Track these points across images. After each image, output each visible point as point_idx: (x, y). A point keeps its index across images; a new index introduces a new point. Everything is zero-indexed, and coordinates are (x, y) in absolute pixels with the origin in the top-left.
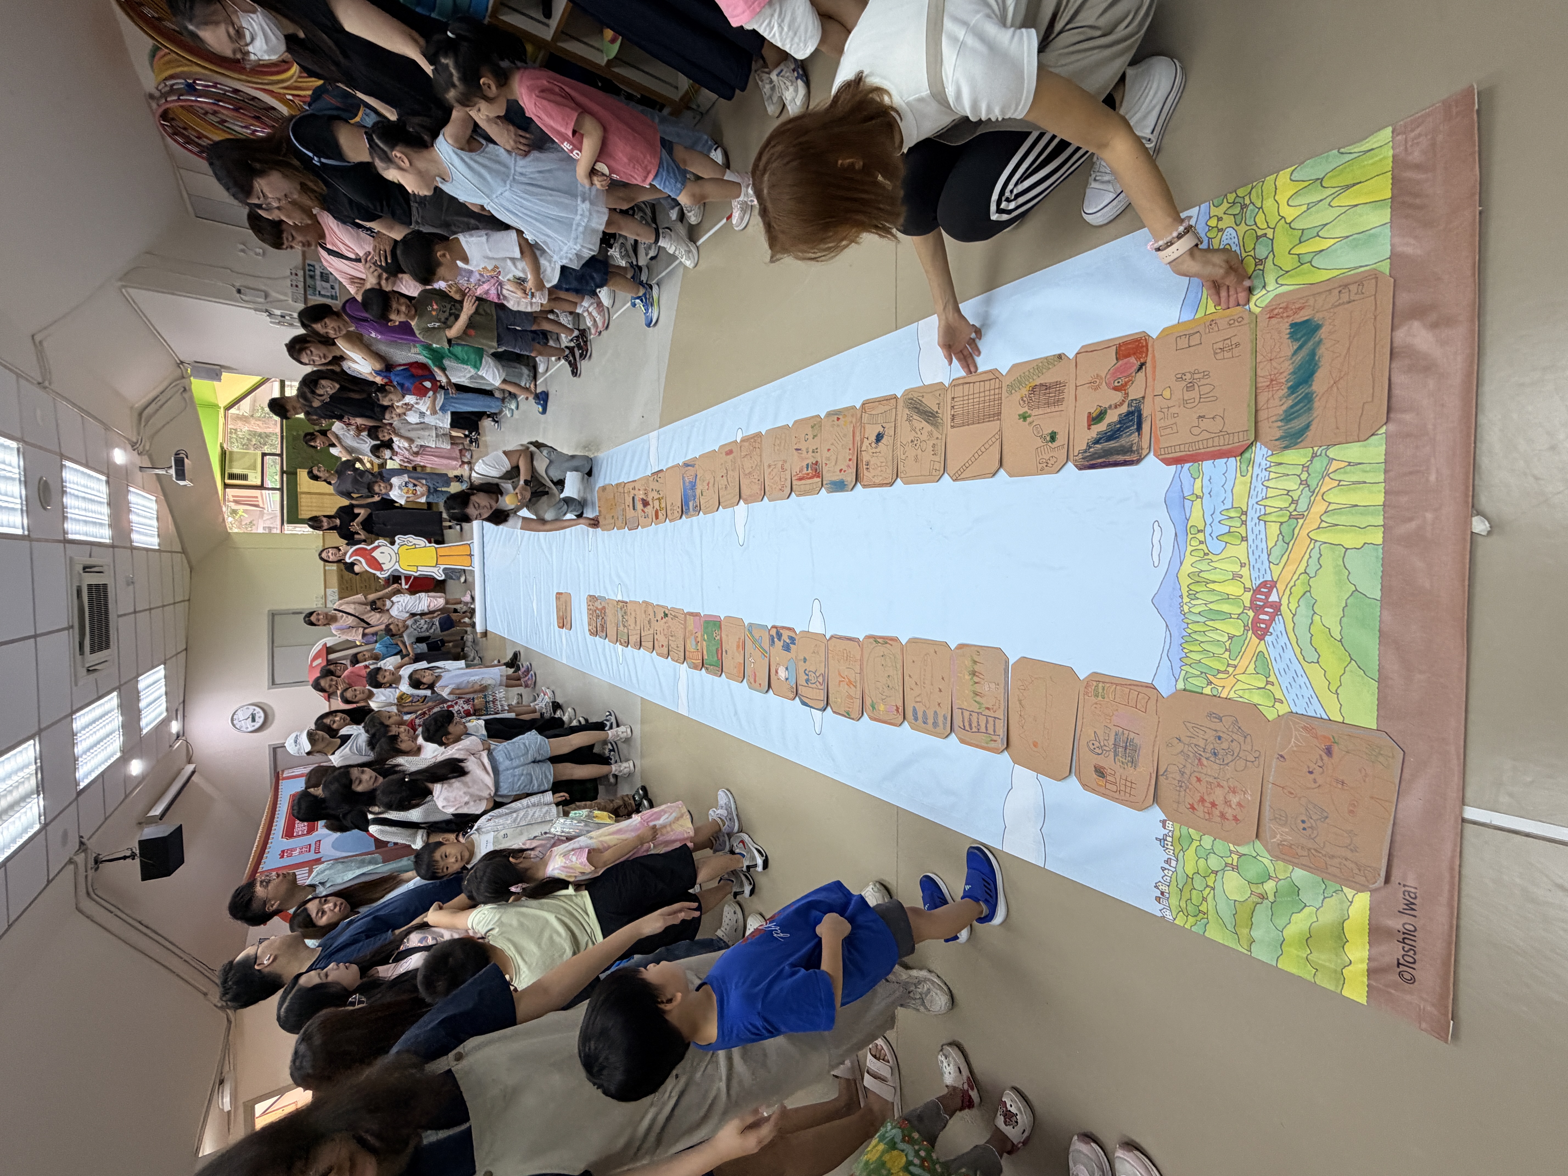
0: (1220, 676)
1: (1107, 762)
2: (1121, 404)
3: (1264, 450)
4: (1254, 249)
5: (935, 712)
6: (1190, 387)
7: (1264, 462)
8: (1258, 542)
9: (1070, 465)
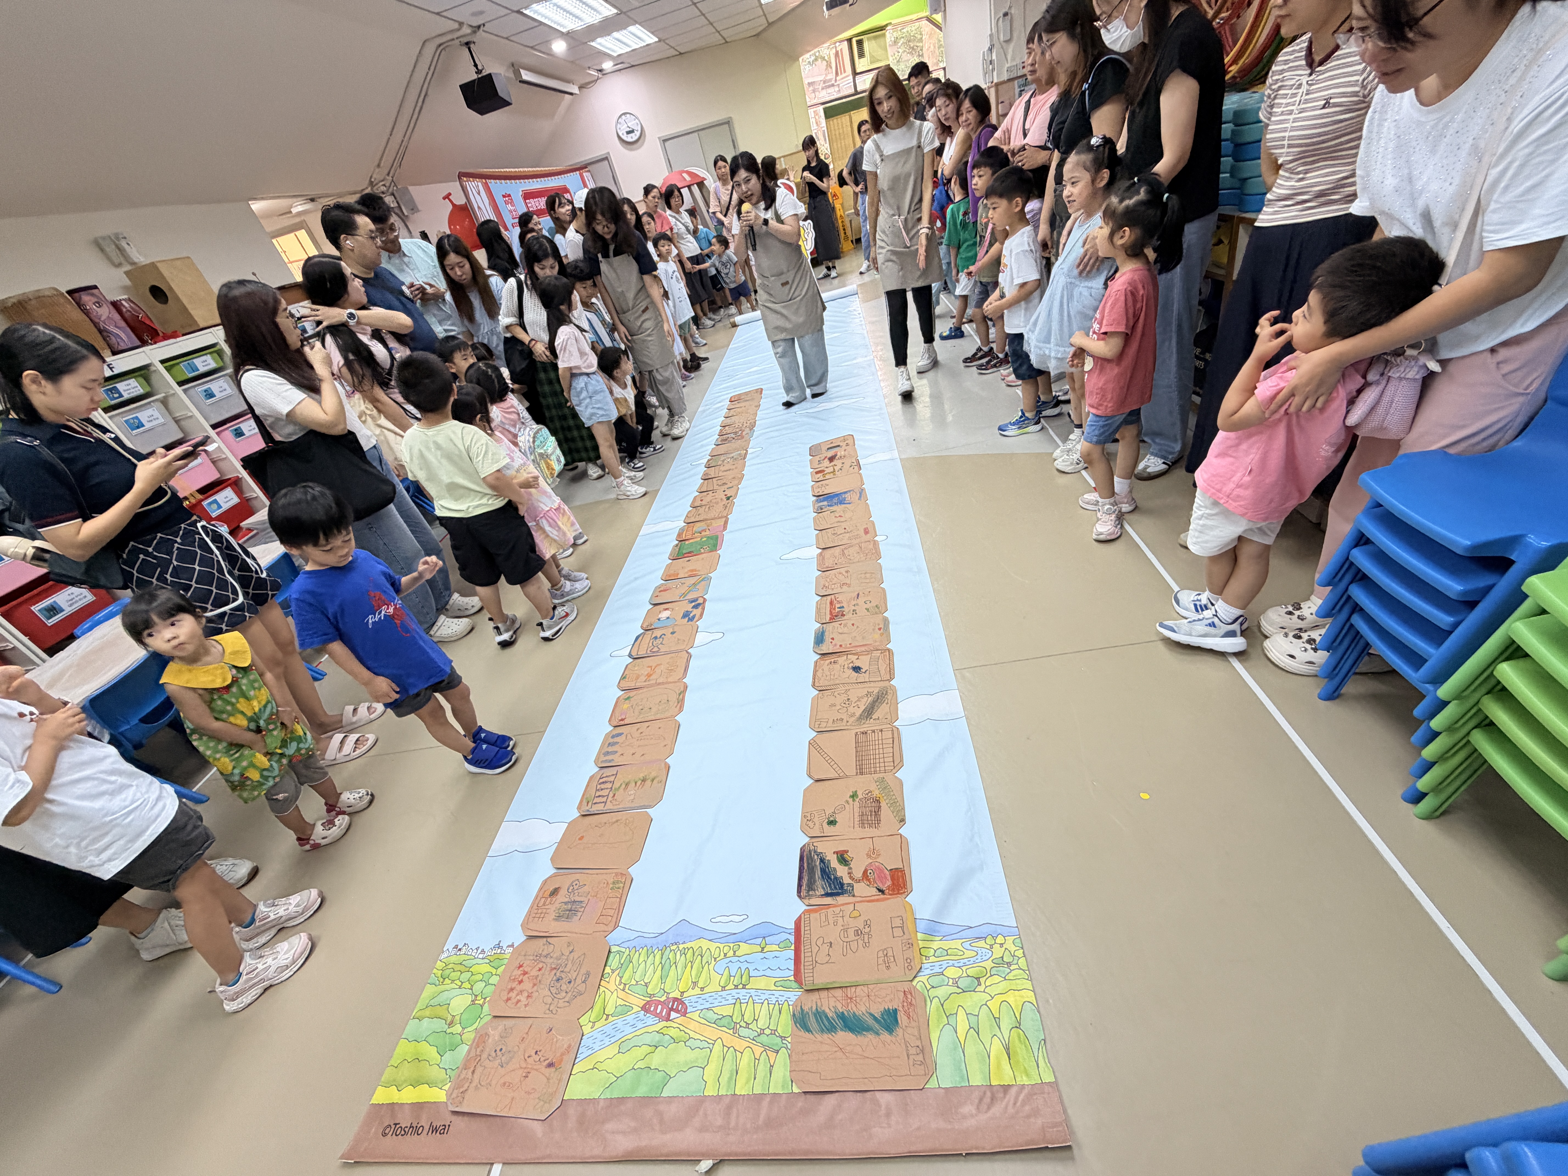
0: (618, 978)
1: (562, 897)
2: (851, 878)
3: (794, 999)
4: (968, 976)
5: (616, 752)
6: (858, 933)
7: (783, 999)
8: (720, 999)
9: (806, 840)
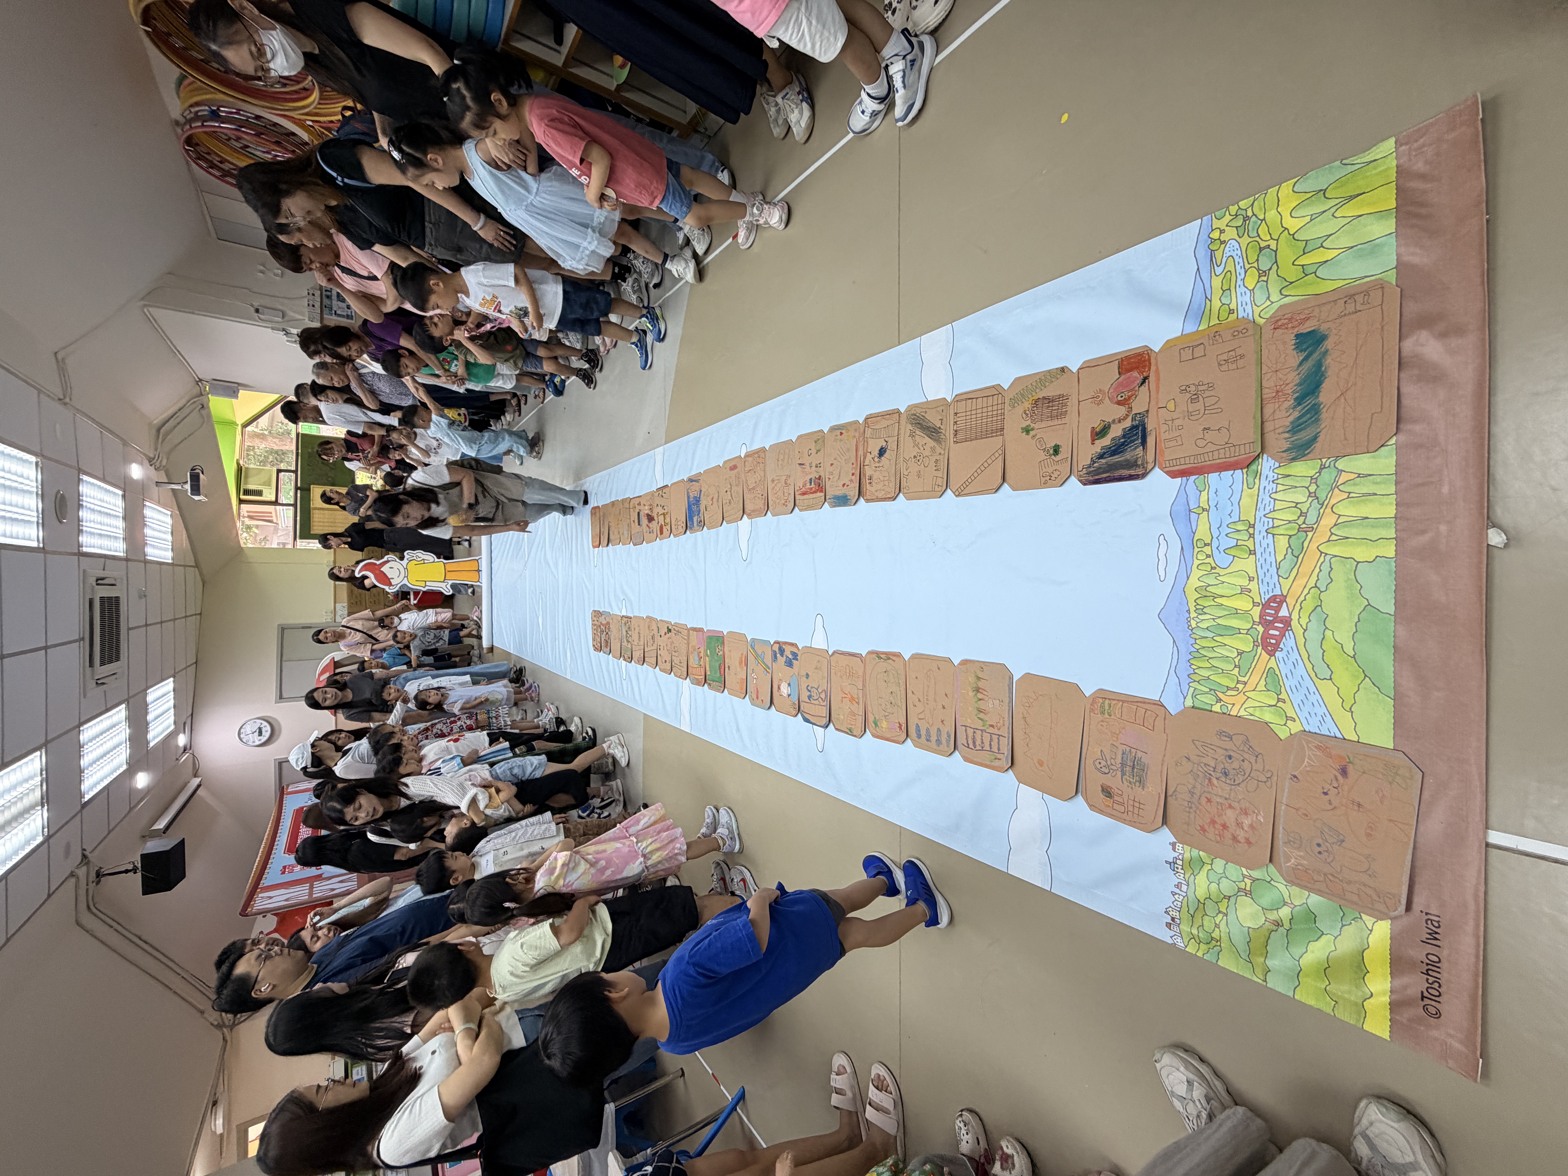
0: (1230, 693)
1: (1115, 782)
2: (1125, 419)
3: (1271, 462)
4: (1257, 260)
5: (939, 730)
6: (1194, 399)
7: (1271, 474)
9: (1073, 480)
